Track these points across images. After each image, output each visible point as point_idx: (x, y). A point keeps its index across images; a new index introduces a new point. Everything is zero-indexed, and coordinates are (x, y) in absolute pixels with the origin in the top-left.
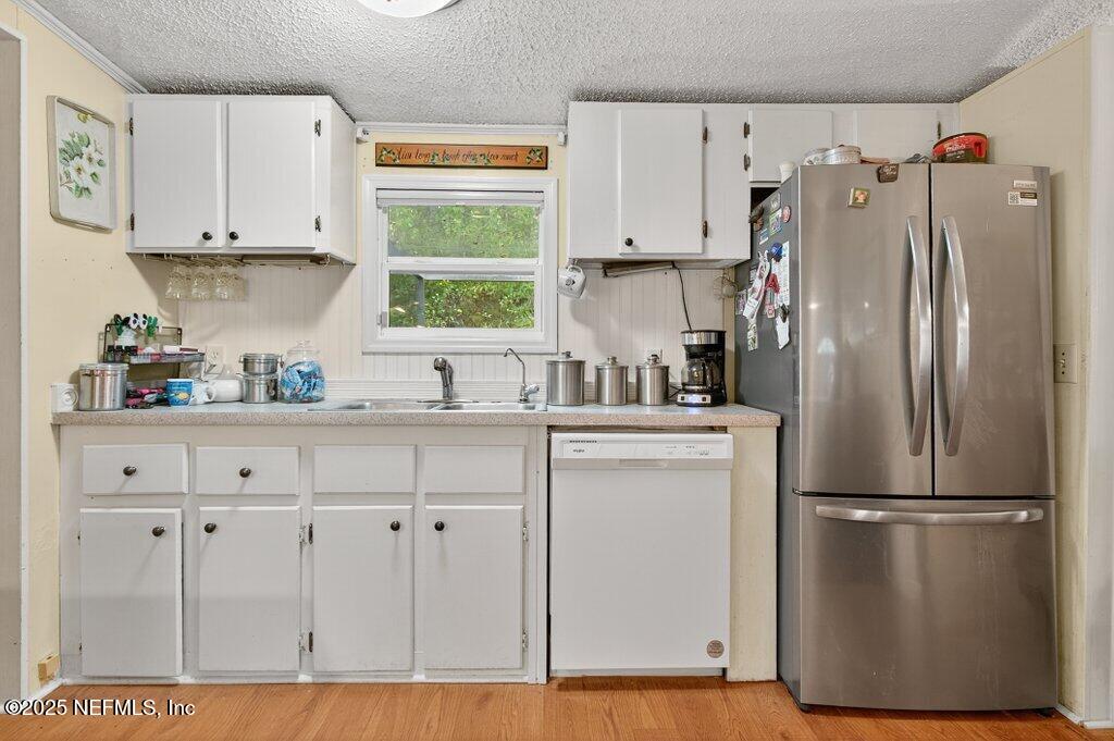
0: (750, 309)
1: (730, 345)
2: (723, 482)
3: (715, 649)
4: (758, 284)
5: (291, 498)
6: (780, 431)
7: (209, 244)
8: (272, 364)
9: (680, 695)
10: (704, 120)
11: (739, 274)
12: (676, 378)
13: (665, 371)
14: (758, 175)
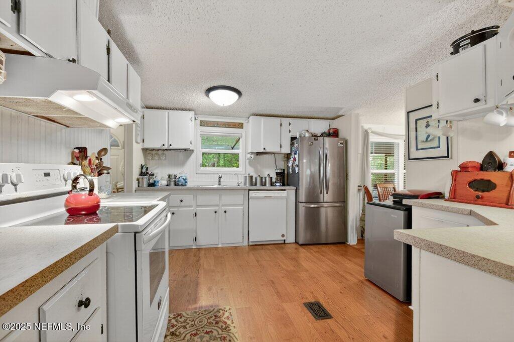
0: (290, 164)
1: (286, 172)
2: (285, 201)
3: (283, 236)
4: (292, 159)
5: (191, 206)
6: (296, 190)
7: (164, 147)
8: (175, 176)
9: (276, 246)
10: (281, 121)
11: (288, 156)
12: (274, 180)
13: (271, 178)
14: (293, 134)
